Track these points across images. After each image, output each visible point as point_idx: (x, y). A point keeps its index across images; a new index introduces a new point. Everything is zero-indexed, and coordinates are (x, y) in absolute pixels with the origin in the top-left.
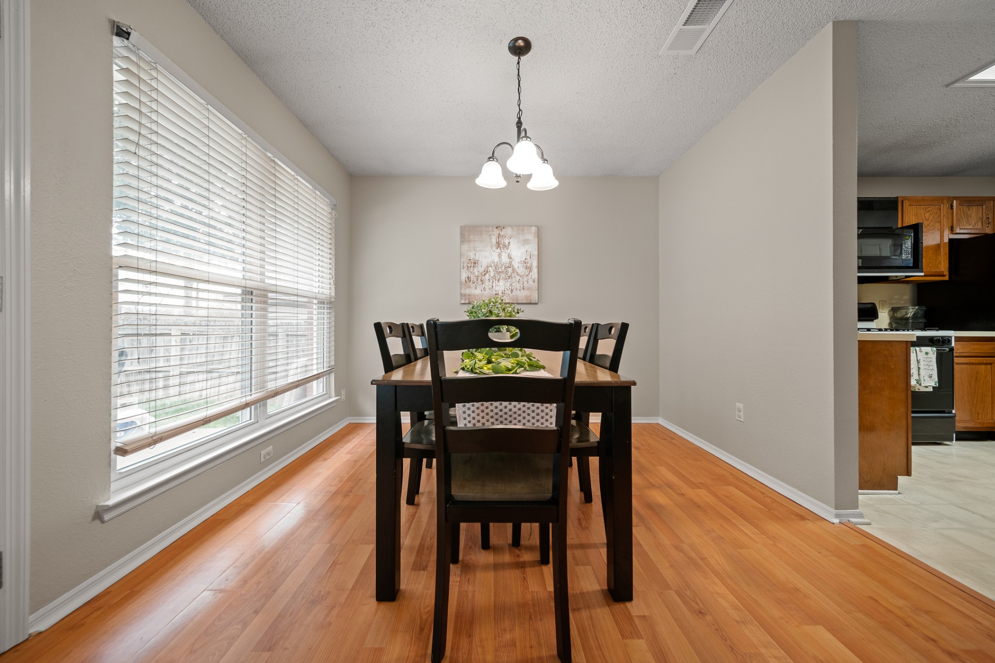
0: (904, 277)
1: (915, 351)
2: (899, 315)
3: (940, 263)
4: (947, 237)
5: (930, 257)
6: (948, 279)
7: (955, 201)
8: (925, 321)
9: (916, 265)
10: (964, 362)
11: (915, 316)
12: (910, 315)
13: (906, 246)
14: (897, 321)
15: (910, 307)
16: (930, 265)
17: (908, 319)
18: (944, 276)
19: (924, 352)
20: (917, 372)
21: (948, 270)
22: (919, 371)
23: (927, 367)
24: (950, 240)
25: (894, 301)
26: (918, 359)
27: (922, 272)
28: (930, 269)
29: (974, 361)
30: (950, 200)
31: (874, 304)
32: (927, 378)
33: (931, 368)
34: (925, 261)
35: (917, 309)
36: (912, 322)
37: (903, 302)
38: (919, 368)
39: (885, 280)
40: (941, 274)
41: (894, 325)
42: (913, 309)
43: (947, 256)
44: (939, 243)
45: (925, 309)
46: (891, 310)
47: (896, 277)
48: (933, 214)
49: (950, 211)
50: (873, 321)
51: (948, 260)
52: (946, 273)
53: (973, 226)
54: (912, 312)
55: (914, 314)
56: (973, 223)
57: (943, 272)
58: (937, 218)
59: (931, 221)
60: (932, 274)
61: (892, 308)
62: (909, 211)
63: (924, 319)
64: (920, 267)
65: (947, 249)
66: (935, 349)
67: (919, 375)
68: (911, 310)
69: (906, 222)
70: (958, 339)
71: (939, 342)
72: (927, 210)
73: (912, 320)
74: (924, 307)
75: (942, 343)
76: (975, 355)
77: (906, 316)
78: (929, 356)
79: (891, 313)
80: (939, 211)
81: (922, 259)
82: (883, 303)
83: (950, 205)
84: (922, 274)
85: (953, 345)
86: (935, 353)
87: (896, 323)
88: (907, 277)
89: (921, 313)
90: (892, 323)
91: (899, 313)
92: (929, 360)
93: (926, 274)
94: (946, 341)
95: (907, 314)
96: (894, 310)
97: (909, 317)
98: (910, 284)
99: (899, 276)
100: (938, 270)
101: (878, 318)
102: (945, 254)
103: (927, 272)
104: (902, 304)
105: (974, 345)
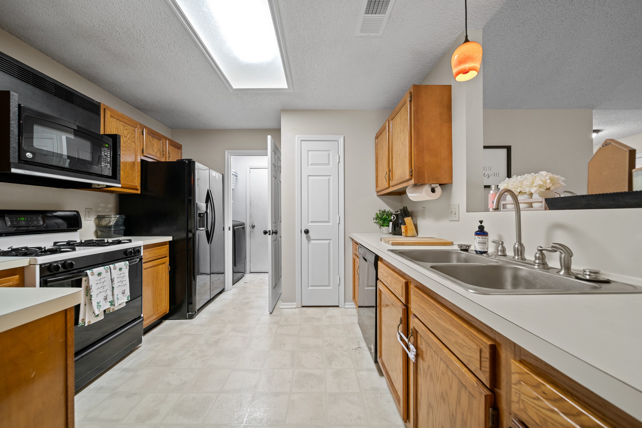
0: (105, 186)
1: (109, 270)
2: (104, 222)
3: (135, 178)
4: (140, 157)
5: (127, 172)
6: (140, 193)
7: (145, 129)
8: (125, 228)
9: (115, 176)
10: (149, 266)
11: (116, 224)
12: (112, 223)
13: (106, 154)
14: (102, 229)
15: (113, 216)
16: (127, 179)
17: (110, 227)
18: (137, 190)
19: (118, 269)
20: (111, 293)
21: (140, 185)
22: (113, 291)
23: (120, 284)
24: (142, 161)
25: (99, 209)
26: (112, 278)
27: (120, 183)
28: (128, 182)
29: (156, 264)
30: (143, 127)
31: (77, 212)
32: (120, 296)
33: (124, 283)
34: (122, 173)
35: (118, 218)
36: (114, 230)
37: (108, 210)
38: (113, 288)
39: (88, 186)
40: (136, 188)
41: (99, 233)
42: (115, 217)
43: (139, 173)
44: (134, 161)
45: (125, 217)
46: (97, 218)
47: (99, 185)
48: (130, 133)
49: (142, 136)
50: (77, 231)
51: (140, 176)
52: (139, 187)
53: (155, 154)
54: (114, 220)
55: (116, 222)
56: (155, 151)
57: (137, 186)
58: (133, 138)
59: (129, 139)
60: (129, 187)
61: (98, 216)
62: (110, 122)
63: (124, 226)
64: (118, 178)
65: (140, 167)
66: (127, 262)
67: (113, 295)
68: (113, 219)
69: (108, 131)
70: (146, 247)
71: (131, 254)
72: (126, 128)
73: (114, 228)
74: (124, 215)
75: (134, 254)
76: (156, 258)
77: (109, 225)
78: (123, 271)
79: (97, 221)
80: (134, 132)
81: (120, 170)
82: (89, 211)
83: (141, 131)
84: (120, 186)
85: (142, 254)
86: (128, 267)
87: (101, 231)
88: (108, 186)
89: (122, 221)
90: (98, 231)
91: (104, 220)
92: (122, 275)
93: (124, 186)
94: (136, 251)
95: (110, 222)
96: (100, 218)
97: (112, 225)
98: (114, 194)
99: (101, 185)
100: (133, 184)
101: (81, 227)
102: (138, 171)
103: (124, 184)
104: (107, 212)
105: (156, 250)
